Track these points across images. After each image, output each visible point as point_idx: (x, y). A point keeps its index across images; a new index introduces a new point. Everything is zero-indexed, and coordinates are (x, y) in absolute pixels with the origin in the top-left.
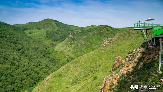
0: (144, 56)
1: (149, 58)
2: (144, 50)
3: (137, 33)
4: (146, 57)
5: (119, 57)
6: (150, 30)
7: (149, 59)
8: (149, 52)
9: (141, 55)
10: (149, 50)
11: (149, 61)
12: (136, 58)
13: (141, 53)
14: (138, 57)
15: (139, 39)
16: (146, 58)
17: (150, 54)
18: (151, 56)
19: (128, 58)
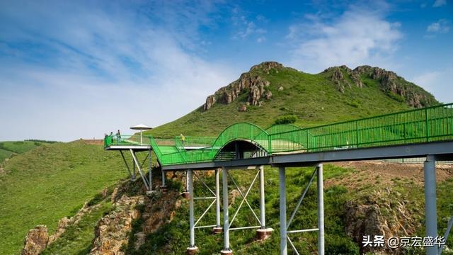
0: (145, 216)
1: (157, 220)
2: (142, 202)
3: (65, 158)
4: (148, 218)
5: (38, 228)
6: (147, 152)
7: (156, 223)
8: (154, 205)
9: (137, 215)
10: (153, 200)
11: (158, 226)
12: (127, 223)
13: (135, 208)
14: (130, 220)
15: (74, 174)
16: (151, 219)
17: (158, 210)
18: (161, 215)
19: (106, 226)
